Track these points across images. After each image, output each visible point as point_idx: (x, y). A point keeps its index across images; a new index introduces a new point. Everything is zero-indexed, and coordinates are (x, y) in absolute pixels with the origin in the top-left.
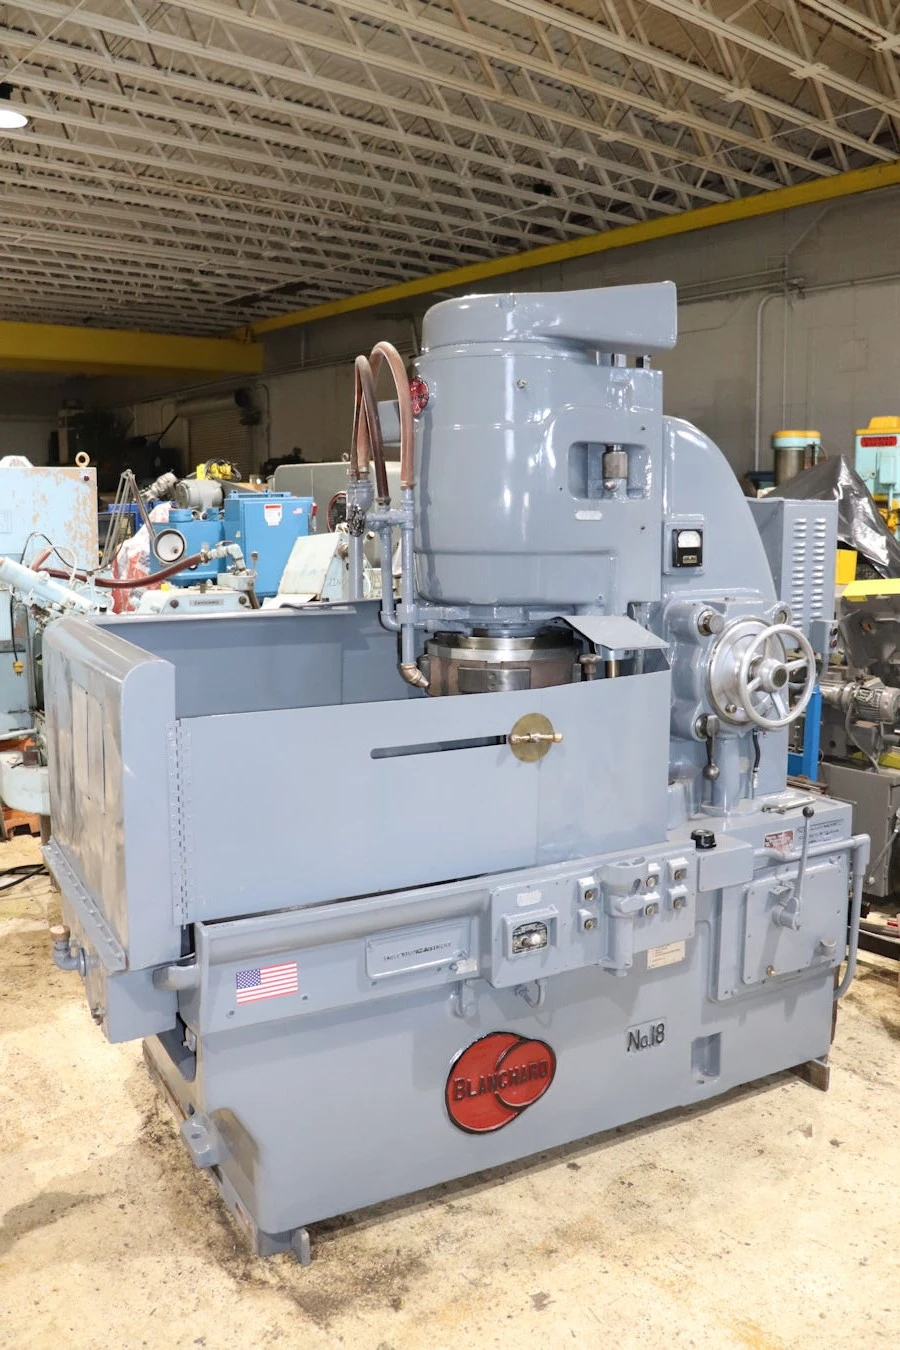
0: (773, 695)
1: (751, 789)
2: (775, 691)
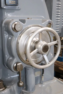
0: (44, 55)
1: (41, 81)
2: (44, 54)
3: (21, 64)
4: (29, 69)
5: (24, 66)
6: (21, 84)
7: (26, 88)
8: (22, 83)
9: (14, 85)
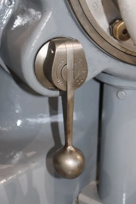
3: (77, 46)
4: (120, 89)
5: (98, 62)
6: (70, 163)
7: (98, 186)
8: (75, 159)
9: (33, 165)
